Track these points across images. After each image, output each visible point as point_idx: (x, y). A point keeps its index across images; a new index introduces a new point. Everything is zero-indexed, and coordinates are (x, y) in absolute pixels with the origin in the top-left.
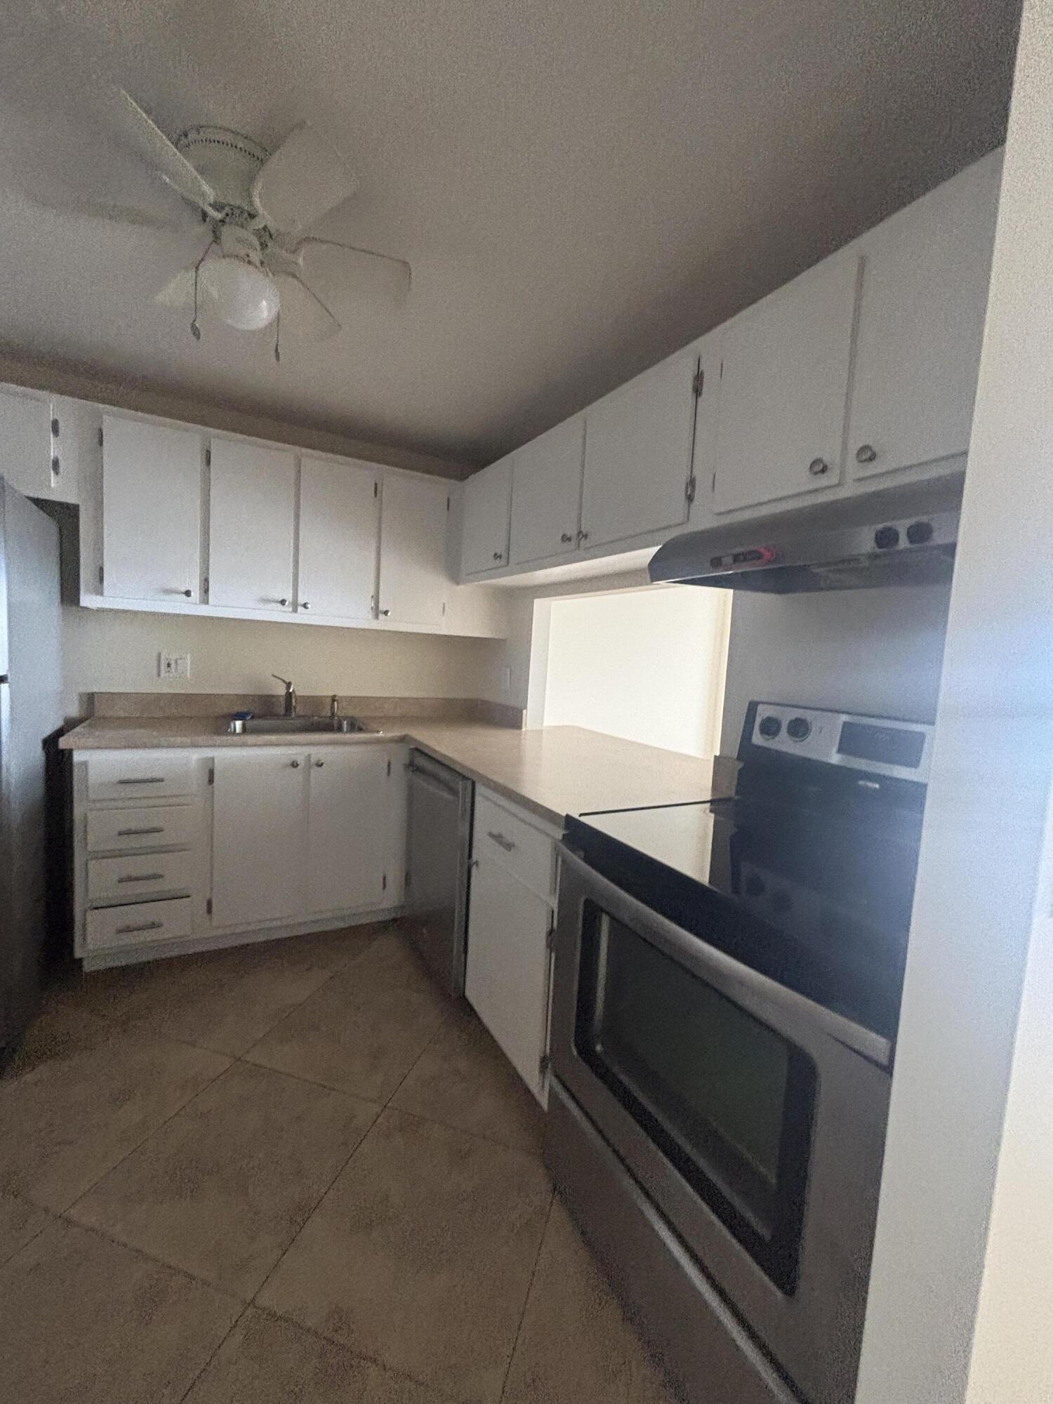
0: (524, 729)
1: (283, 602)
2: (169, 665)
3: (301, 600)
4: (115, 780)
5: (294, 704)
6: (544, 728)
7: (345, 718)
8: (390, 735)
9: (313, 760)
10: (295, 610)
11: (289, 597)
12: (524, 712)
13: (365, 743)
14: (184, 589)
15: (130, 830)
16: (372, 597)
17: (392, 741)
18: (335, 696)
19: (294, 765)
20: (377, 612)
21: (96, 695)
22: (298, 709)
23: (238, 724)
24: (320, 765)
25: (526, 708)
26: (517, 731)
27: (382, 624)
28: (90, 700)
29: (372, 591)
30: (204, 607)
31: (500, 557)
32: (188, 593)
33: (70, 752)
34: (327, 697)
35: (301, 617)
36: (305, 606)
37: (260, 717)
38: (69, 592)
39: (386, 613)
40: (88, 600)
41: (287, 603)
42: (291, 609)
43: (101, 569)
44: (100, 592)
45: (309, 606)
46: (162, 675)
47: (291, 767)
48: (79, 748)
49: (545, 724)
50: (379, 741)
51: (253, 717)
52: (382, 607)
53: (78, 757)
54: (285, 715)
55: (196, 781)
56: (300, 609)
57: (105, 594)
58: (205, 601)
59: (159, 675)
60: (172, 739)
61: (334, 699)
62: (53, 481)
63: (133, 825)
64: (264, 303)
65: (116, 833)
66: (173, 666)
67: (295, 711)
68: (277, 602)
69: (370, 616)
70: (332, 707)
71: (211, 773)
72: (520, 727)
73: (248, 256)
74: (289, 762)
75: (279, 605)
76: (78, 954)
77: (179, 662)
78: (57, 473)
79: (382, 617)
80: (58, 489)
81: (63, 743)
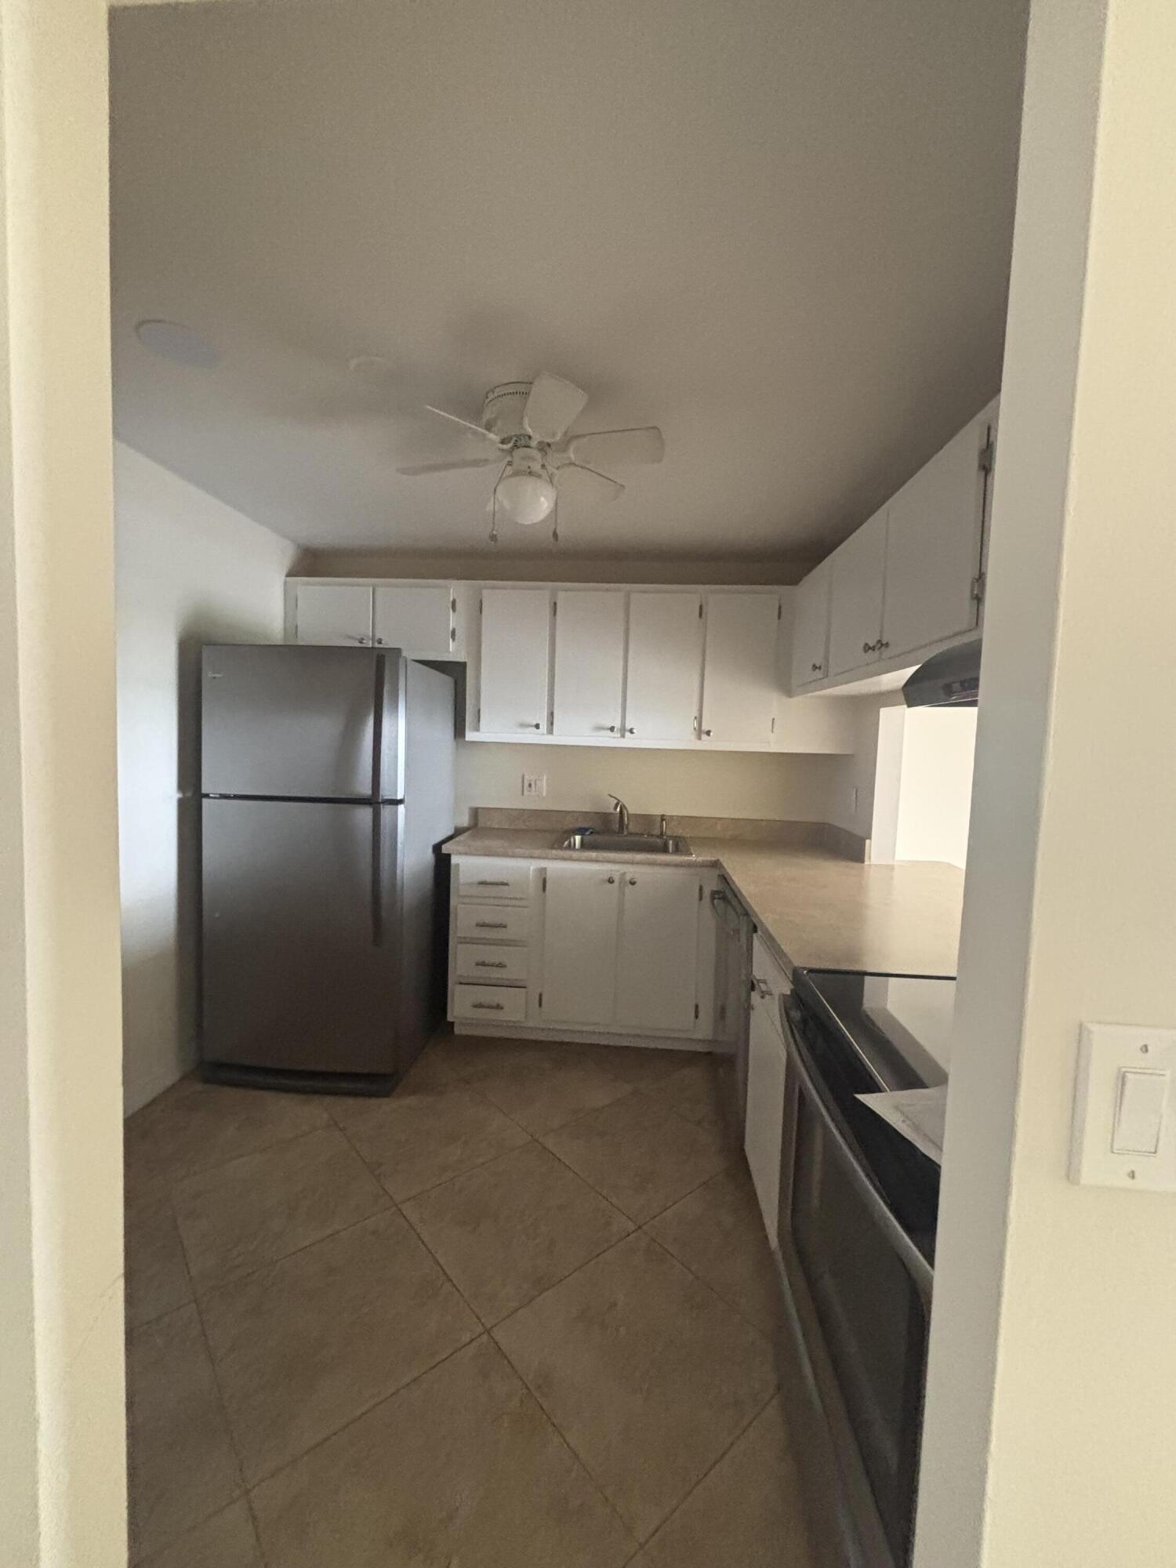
0: (866, 863)
1: (612, 729)
2: (530, 785)
3: (628, 727)
4: (476, 879)
5: (626, 822)
6: (895, 863)
7: (671, 837)
8: (700, 859)
9: (628, 878)
10: (623, 736)
11: (617, 724)
12: (868, 841)
13: (677, 865)
14: (535, 723)
15: (484, 923)
16: (696, 718)
17: (703, 865)
18: (663, 815)
19: (611, 881)
20: (700, 732)
21: (480, 810)
22: (630, 827)
23: (578, 838)
24: (633, 883)
25: (870, 838)
26: (857, 865)
27: (706, 744)
28: (475, 813)
29: (695, 713)
30: (550, 737)
31: (820, 668)
32: (537, 726)
33: (449, 856)
34: (658, 815)
35: (628, 742)
36: (631, 731)
37: (598, 833)
38: (459, 731)
39: (708, 733)
40: (470, 736)
41: (615, 730)
42: (619, 735)
43: (479, 711)
44: (477, 729)
45: (635, 731)
46: (526, 792)
47: (607, 883)
48: (456, 854)
49: (898, 857)
50: (690, 865)
51: (592, 833)
52: (705, 728)
53: (454, 860)
54: (619, 832)
55: (533, 888)
56: (628, 734)
57: (481, 730)
58: (550, 731)
59: (523, 794)
60: (517, 850)
61: (663, 818)
62: (452, 646)
63: (488, 919)
64: (542, 499)
65: (474, 924)
66: (533, 785)
67: (627, 828)
68: (608, 729)
69: (693, 737)
70: (662, 826)
71: (544, 881)
72: (863, 861)
73: (529, 467)
74: (606, 878)
75: (609, 732)
76: (450, 1018)
77: (537, 782)
78: (454, 640)
79: (704, 737)
80: (454, 652)
81: (445, 849)
